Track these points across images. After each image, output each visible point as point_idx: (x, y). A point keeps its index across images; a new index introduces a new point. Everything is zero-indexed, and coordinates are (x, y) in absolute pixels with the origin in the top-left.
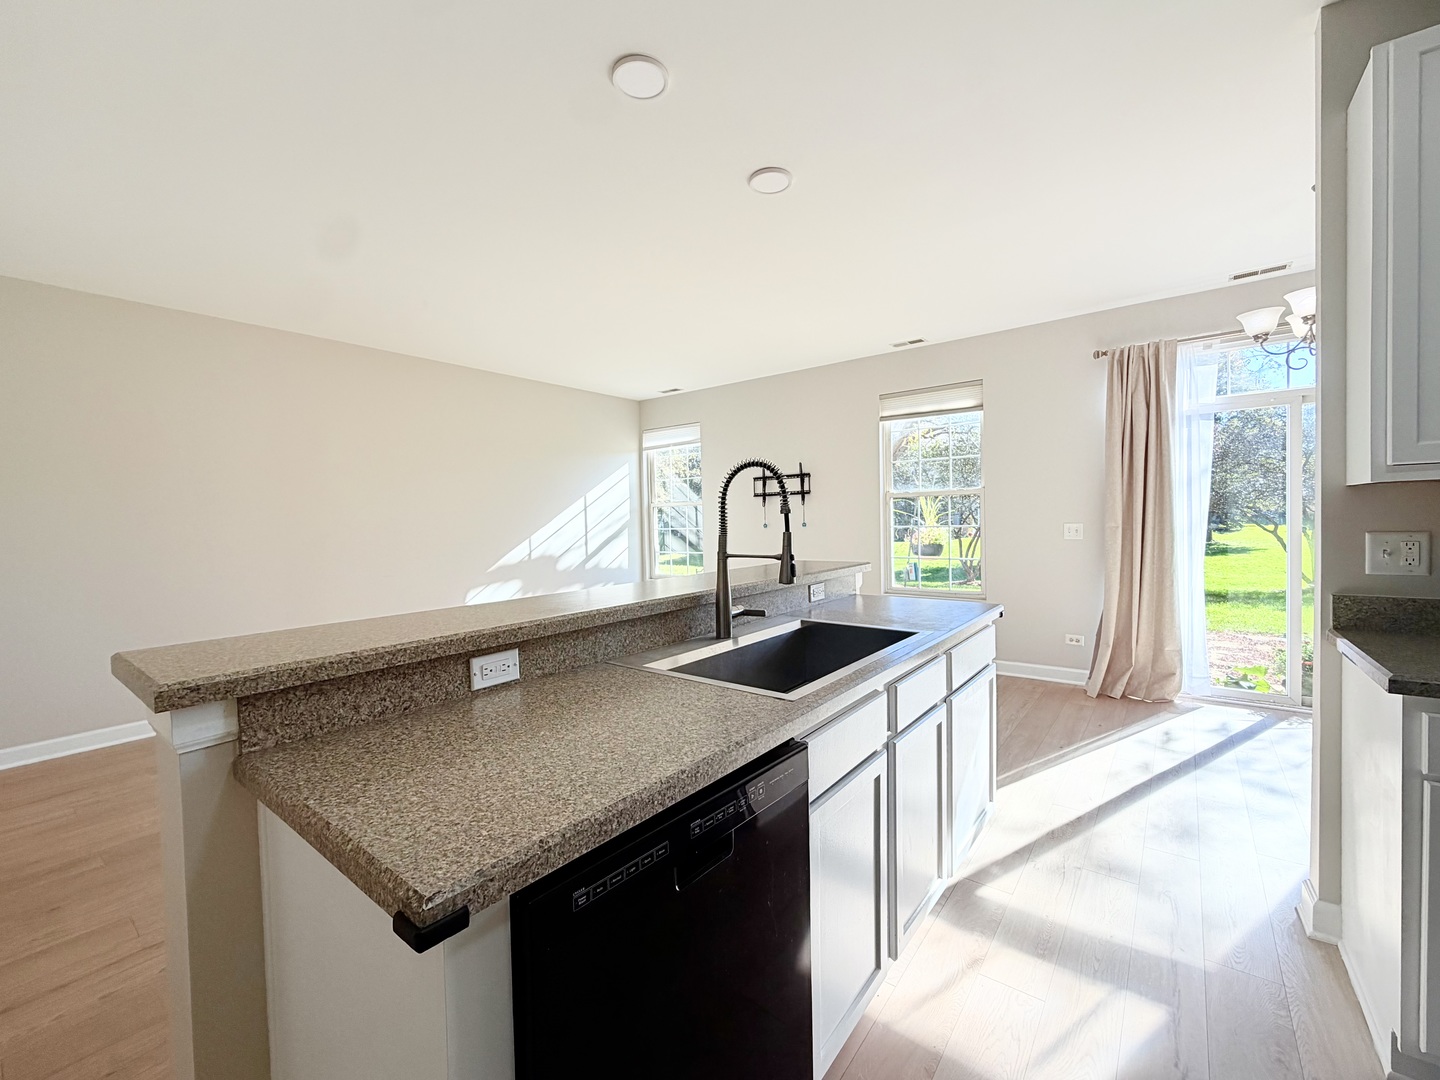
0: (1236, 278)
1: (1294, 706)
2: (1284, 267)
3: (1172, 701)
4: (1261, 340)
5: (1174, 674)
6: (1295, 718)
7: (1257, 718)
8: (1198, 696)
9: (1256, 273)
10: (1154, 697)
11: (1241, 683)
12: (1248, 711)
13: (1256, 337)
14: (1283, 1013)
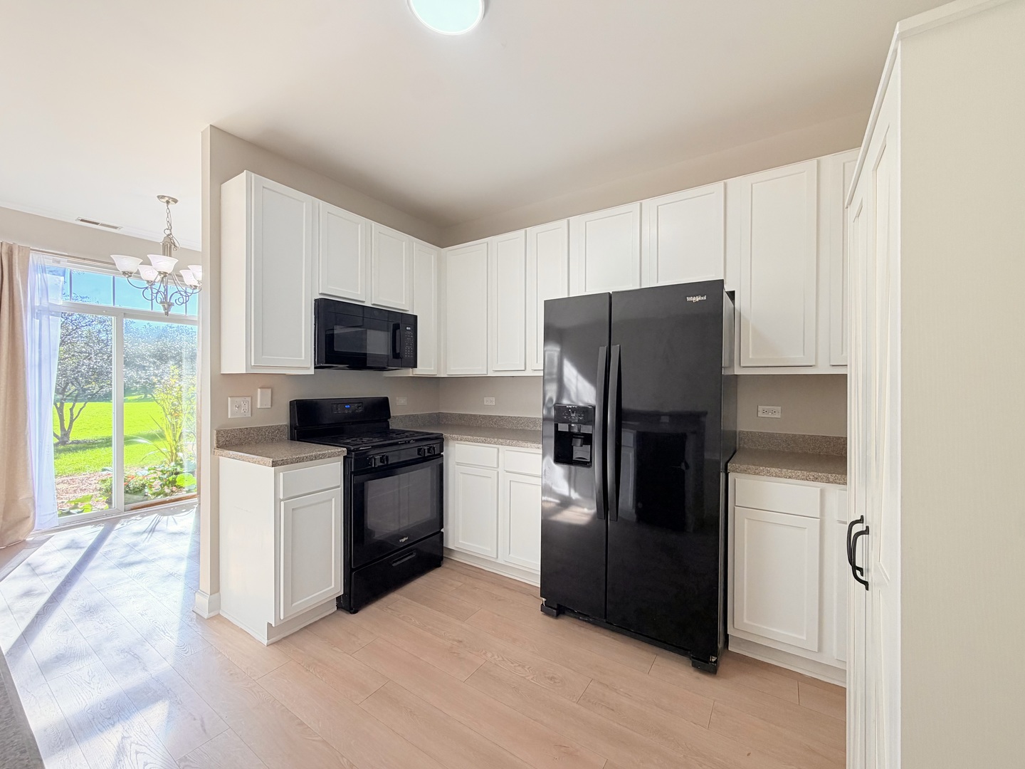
0: (82, 220)
1: (119, 513)
2: (116, 228)
3: (24, 540)
4: (127, 276)
5: (29, 517)
6: (123, 520)
7: (100, 528)
8: (46, 529)
9: (97, 224)
10: (7, 542)
11: (71, 511)
12: (90, 527)
13: (124, 273)
14: (220, 656)
